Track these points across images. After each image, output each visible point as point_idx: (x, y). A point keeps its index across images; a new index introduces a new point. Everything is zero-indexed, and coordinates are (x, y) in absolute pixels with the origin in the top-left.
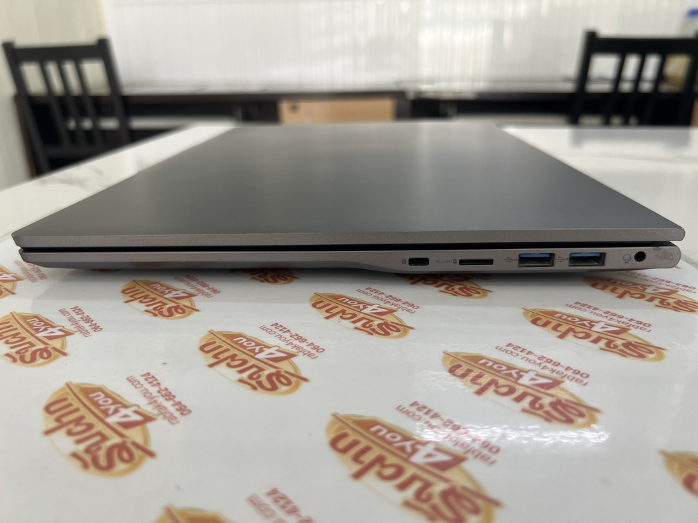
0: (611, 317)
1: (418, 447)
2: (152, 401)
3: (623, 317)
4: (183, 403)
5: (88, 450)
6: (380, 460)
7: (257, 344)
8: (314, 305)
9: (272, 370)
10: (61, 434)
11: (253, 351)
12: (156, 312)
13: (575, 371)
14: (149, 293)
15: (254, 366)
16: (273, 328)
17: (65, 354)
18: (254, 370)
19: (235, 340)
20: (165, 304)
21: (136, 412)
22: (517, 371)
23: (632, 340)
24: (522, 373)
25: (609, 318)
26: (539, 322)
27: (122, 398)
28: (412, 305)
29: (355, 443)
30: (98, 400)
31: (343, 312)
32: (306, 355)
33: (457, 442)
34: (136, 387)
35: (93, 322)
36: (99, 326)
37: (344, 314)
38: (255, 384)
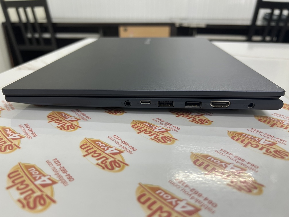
0: (268, 137)
2: (57, 173)
3: (273, 137)
4: (71, 175)
5: (25, 198)
6: (160, 209)
7: (106, 146)
8: (133, 126)
9: (112, 159)
10: (14, 189)
11: (104, 149)
12: (62, 128)
14: (59, 118)
15: (104, 157)
17: (19, 148)
18: (104, 159)
19: (96, 143)
20: (66, 124)
21: (49, 179)
22: (225, 163)
23: (278, 149)
24: (227, 165)
25: (267, 137)
26: (234, 138)
27: (43, 171)
28: (177, 128)
29: (149, 199)
30: (32, 172)
31: (146, 130)
32: (128, 152)
33: (197, 200)
34: (50, 166)
35: (33, 132)
36: (36, 134)
37: (146, 131)
38: (104, 166)
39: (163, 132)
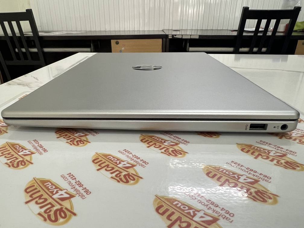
0: (278, 148)
1: (196, 212)
2: (73, 187)
3: (283, 148)
4: (87, 188)
6: (179, 219)
7: (118, 160)
8: (142, 141)
9: (126, 173)
10: (33, 203)
11: (116, 163)
12: (71, 143)
13: (264, 175)
15: (117, 171)
16: (124, 152)
17: (32, 163)
18: (118, 172)
19: (108, 157)
20: (75, 139)
21: (66, 193)
22: (237, 175)
23: (289, 160)
24: (240, 176)
26: (244, 151)
27: (59, 186)
28: (186, 141)
29: (167, 210)
32: (140, 166)
33: (214, 211)
34: (65, 180)
35: (44, 148)
36: (46, 150)
37: (156, 145)
38: (119, 179)
39: (173, 146)
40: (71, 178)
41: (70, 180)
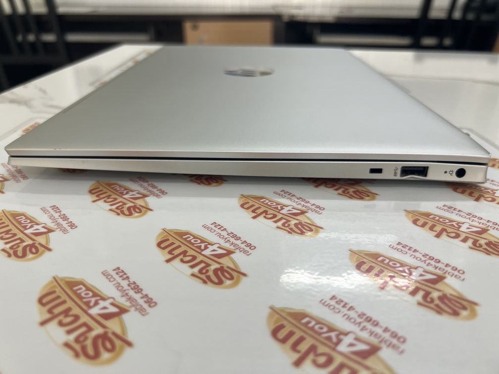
0: (473, 218)
1: (342, 337)
2: (124, 293)
3: (482, 219)
4: (150, 296)
5: (77, 340)
6: (313, 349)
7: (203, 241)
8: (242, 206)
9: (217, 266)
10: (53, 325)
11: (199, 247)
12: (119, 211)
13: (453, 267)
14: (111, 194)
15: (202, 262)
16: (213, 226)
17: (50, 250)
18: (203, 265)
19: (184, 237)
20: (125, 204)
21: (112, 304)
22: (409, 267)
23: (492, 239)
24: (412, 270)
25: (471, 219)
26: (418, 223)
27: (100, 291)
28: (318, 207)
29: (291, 334)
31: (266, 212)
32: (242, 252)
33: (371, 333)
34: (110, 281)
35: (70, 220)
36: (74, 224)
37: (267, 214)
38: (205, 278)
39: (296, 216)
40: (121, 277)
41: (119, 280)
